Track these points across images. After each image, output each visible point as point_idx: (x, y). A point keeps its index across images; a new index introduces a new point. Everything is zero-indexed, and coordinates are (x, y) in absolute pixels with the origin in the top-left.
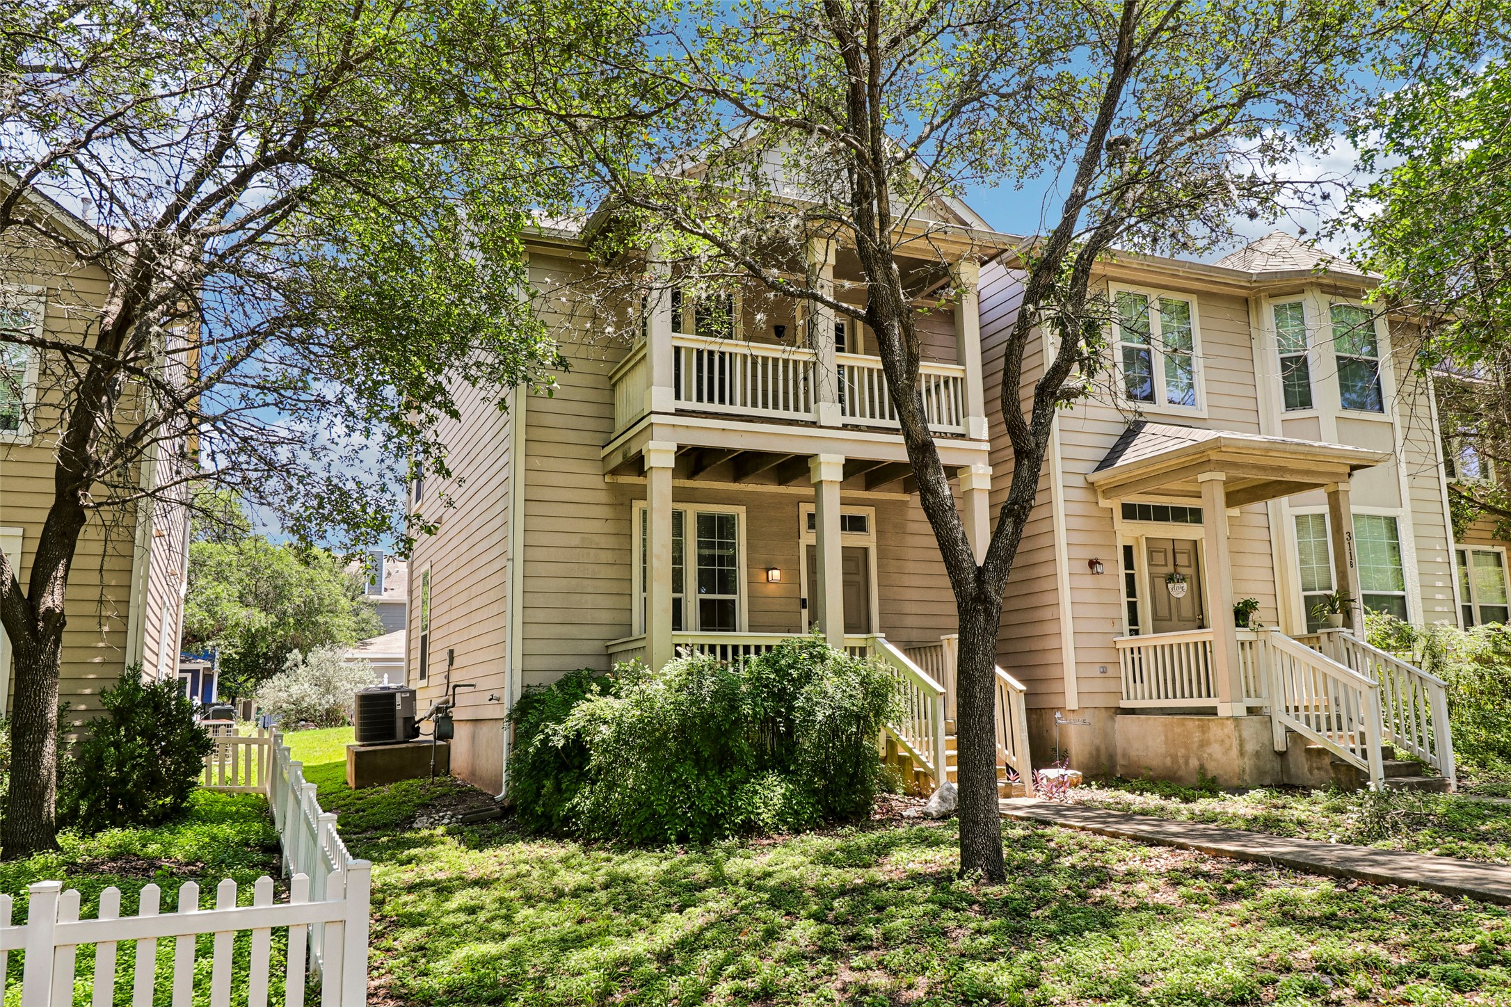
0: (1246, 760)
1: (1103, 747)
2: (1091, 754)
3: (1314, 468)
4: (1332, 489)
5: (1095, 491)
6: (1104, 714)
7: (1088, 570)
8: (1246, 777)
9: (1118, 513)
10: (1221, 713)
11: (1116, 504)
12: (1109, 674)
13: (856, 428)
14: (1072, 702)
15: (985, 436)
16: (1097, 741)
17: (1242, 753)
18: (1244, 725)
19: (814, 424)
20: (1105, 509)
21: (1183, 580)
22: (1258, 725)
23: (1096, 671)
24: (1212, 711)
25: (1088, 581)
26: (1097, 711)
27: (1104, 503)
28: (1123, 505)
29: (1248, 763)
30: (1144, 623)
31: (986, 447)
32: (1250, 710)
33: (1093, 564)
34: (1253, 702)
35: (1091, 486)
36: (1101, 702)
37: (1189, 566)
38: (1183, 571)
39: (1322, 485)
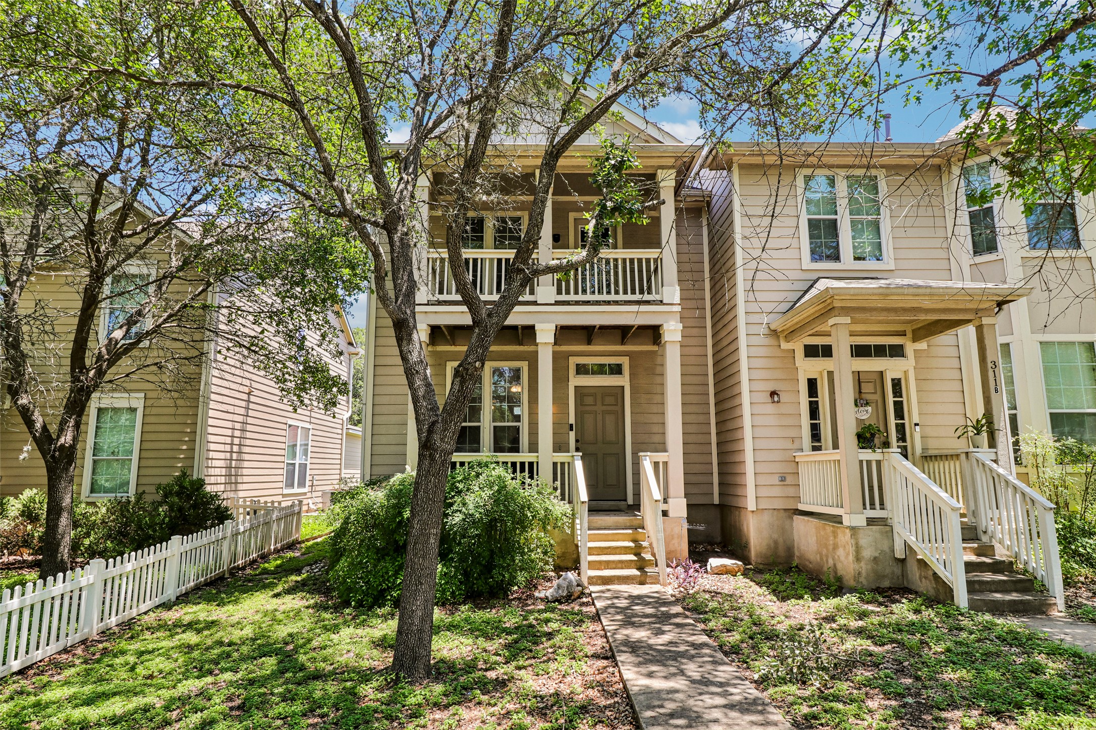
0: (863, 564)
1: (781, 541)
2: (769, 545)
3: (953, 306)
4: (977, 324)
5: (778, 337)
6: (782, 514)
7: (770, 400)
8: (862, 579)
9: (800, 353)
10: (846, 521)
11: (798, 346)
12: (788, 481)
13: (567, 303)
14: (751, 505)
15: (677, 300)
16: (775, 536)
17: (858, 559)
18: (861, 534)
19: (535, 303)
20: (788, 351)
21: (867, 404)
22: (878, 535)
23: (775, 480)
24: (837, 519)
25: (770, 408)
26: (775, 513)
27: (785, 345)
28: (805, 346)
29: (864, 567)
30: (826, 440)
31: (678, 308)
32: (871, 521)
33: (773, 394)
34: (877, 513)
35: (774, 333)
36: (779, 504)
37: (875, 393)
38: (869, 397)
39: (969, 321)
